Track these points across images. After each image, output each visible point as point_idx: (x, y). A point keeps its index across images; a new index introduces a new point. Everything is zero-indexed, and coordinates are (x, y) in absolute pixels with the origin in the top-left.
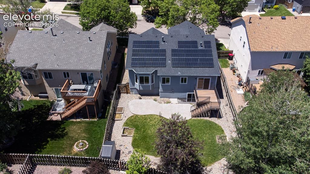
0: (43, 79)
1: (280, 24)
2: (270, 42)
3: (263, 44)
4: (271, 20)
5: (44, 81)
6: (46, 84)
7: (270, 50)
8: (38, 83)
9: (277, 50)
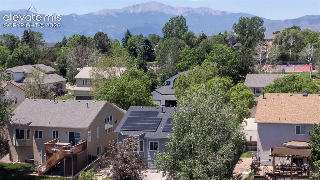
0: (34, 138)
1: (299, 100)
2: (280, 115)
3: (271, 116)
4: (290, 97)
5: (34, 141)
6: (35, 145)
7: (277, 122)
8: (28, 144)
9: (285, 122)
